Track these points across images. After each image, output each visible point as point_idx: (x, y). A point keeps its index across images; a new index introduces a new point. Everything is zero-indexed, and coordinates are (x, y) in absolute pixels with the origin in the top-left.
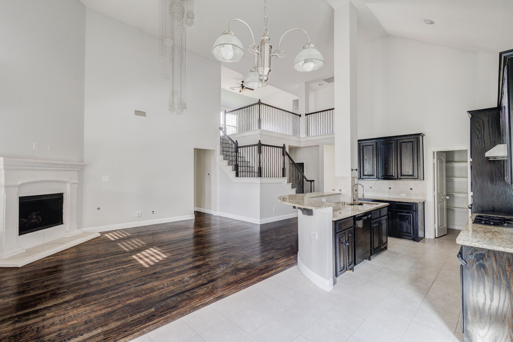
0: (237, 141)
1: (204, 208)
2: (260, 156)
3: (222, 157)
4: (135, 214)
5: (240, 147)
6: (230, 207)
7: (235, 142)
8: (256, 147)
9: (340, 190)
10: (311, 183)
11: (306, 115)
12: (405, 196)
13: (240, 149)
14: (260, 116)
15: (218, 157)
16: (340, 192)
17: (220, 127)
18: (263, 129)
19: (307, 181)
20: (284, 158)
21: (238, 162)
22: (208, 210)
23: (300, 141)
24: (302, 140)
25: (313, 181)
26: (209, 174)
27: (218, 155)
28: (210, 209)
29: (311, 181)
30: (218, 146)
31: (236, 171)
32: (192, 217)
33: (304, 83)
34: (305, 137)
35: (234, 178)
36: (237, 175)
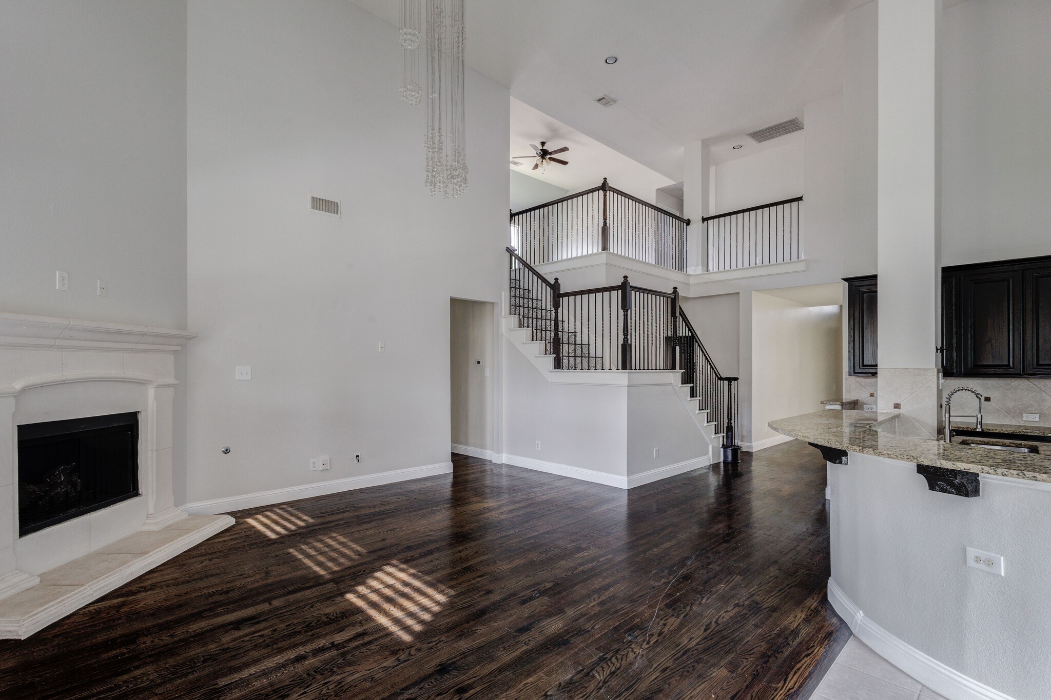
0: (556, 279)
1: (467, 444)
2: (626, 316)
3: (514, 320)
4: (314, 463)
5: (568, 295)
6: (538, 444)
7: (552, 282)
8: (614, 293)
9: (897, 406)
10: (730, 385)
11: (704, 220)
12: (1037, 419)
13: (565, 299)
14: (605, 219)
15: (503, 320)
16: (897, 411)
17: (509, 247)
18: (612, 251)
19: (721, 379)
20: (675, 322)
21: (560, 334)
22: (478, 450)
23: (688, 284)
24: (692, 281)
25: (736, 379)
26: (479, 363)
27: (503, 314)
28: (483, 446)
29: (730, 380)
30: (503, 293)
31: (555, 355)
32: (445, 468)
33: (700, 143)
34: (701, 272)
35: (550, 371)
36: (558, 365)
